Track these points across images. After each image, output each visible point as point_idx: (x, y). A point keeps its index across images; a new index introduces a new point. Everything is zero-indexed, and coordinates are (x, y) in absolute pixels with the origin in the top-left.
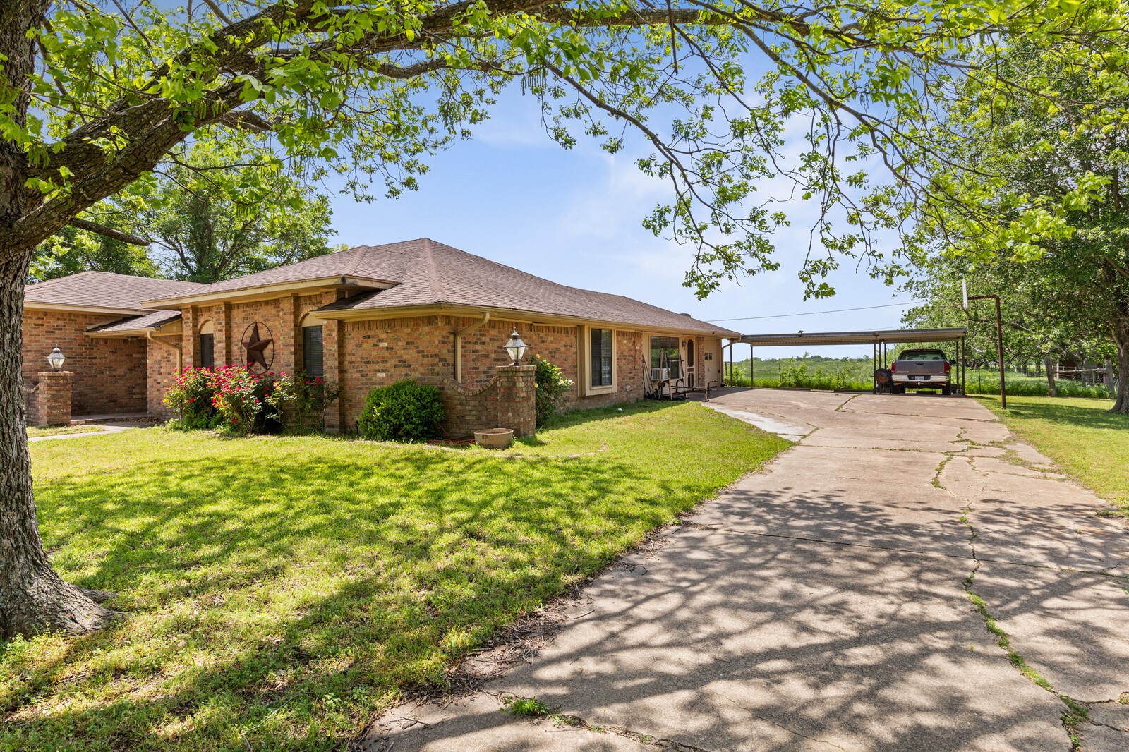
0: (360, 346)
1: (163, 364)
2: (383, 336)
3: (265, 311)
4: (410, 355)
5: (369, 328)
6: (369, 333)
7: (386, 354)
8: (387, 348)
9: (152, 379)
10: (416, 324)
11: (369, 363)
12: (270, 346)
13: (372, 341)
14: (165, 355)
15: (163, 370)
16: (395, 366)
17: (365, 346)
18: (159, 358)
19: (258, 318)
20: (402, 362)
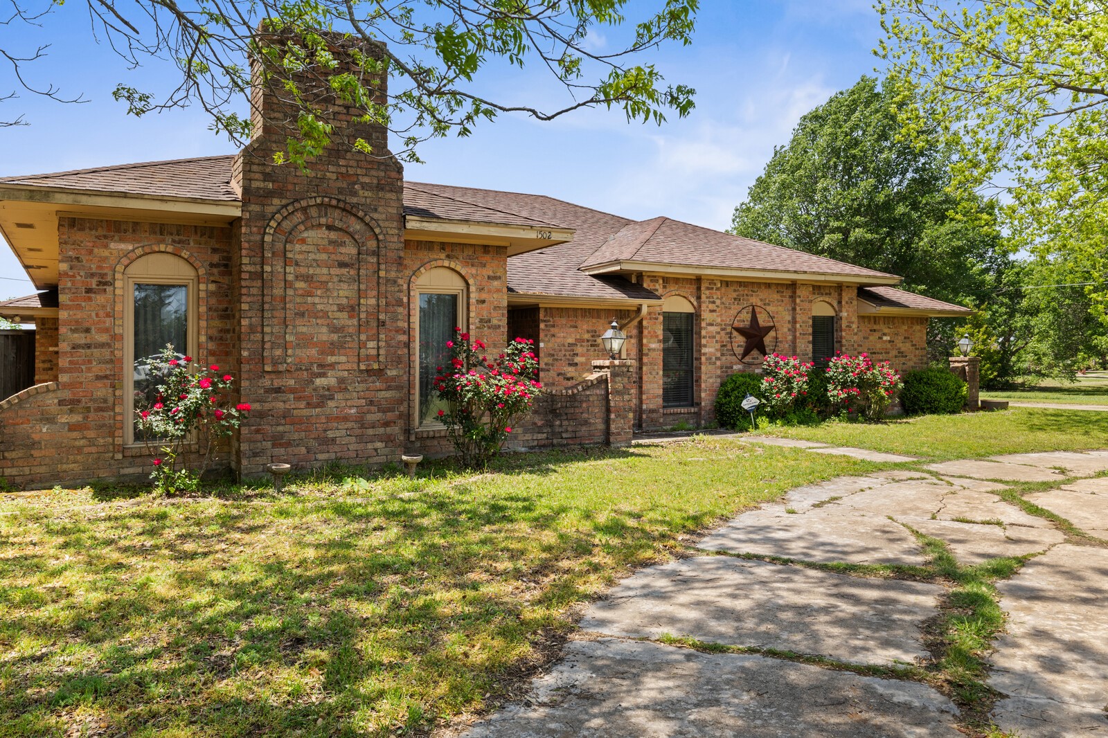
0: (868, 338)
1: (579, 350)
2: (886, 331)
3: (764, 294)
4: (905, 347)
5: (875, 323)
6: (875, 327)
7: (889, 346)
8: (890, 341)
9: (552, 373)
10: (912, 323)
11: (874, 353)
12: (772, 333)
13: (877, 335)
14: (587, 336)
15: (577, 360)
16: (896, 356)
17: (871, 338)
18: (571, 340)
19: (755, 300)
20: (901, 354)
